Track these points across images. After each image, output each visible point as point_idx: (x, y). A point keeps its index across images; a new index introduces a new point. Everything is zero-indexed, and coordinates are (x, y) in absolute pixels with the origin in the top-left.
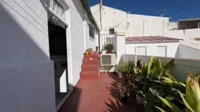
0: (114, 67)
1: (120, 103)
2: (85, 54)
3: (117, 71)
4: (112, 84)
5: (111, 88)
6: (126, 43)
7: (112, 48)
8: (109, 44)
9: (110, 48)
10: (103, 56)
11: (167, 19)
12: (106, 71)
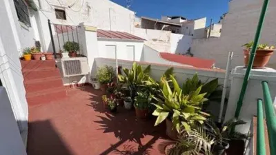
0: (85, 77)
1: (111, 115)
2: (22, 59)
3: (90, 81)
4: (91, 99)
5: (92, 103)
6: (98, 40)
7: (78, 49)
8: (71, 41)
9: (75, 49)
10: (66, 62)
11: (133, 13)
12: (73, 84)
